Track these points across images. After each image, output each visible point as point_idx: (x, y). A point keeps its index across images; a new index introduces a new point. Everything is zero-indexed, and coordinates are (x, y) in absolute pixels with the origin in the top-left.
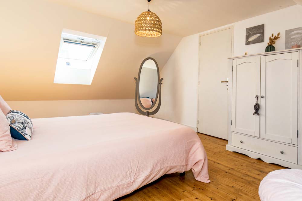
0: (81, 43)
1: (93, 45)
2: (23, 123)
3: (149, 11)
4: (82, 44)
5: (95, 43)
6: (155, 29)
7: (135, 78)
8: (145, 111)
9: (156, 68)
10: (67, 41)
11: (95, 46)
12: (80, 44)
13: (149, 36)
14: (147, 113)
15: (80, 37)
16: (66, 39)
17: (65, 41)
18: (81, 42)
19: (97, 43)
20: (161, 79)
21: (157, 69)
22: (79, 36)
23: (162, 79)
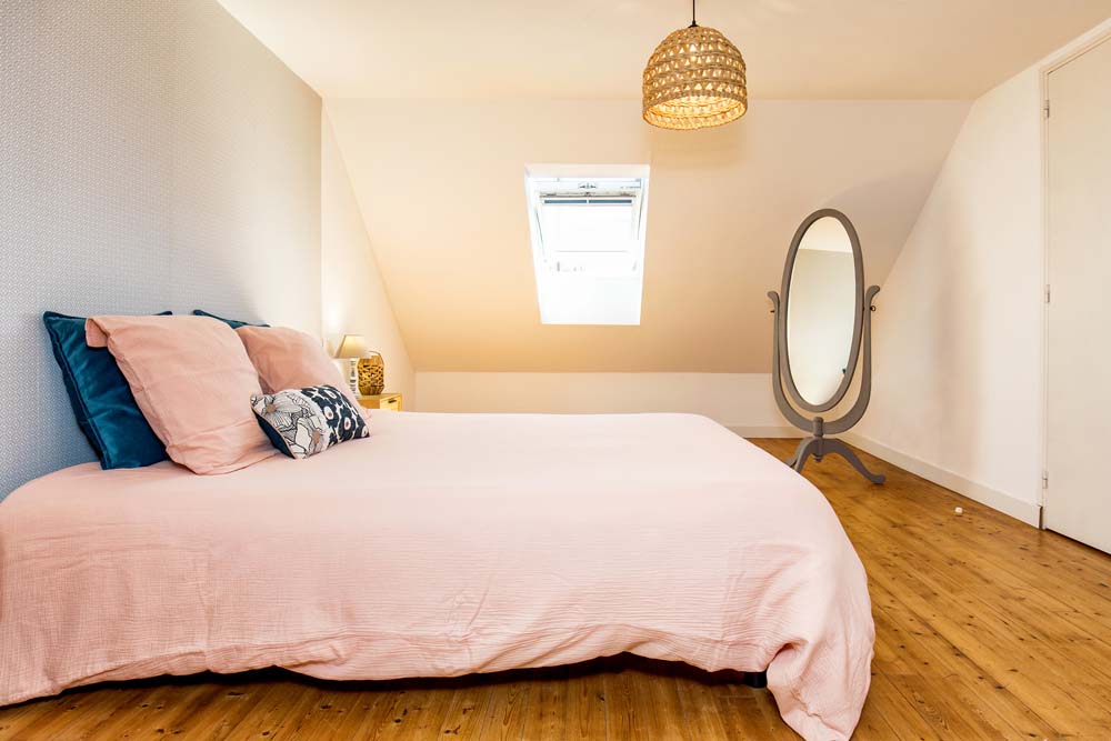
0: (588, 199)
1: (625, 198)
2: (293, 416)
3: (694, 25)
4: (590, 201)
5: (627, 191)
6: (699, 87)
7: (772, 295)
8: (811, 416)
9: (848, 248)
10: (551, 198)
11: (630, 201)
12: (585, 201)
13: (716, 119)
14: (814, 424)
15: (585, 181)
16: (549, 195)
17: (546, 202)
18: (588, 194)
19: (633, 190)
20: (873, 287)
21: (851, 251)
22: (582, 179)
23: (876, 290)
